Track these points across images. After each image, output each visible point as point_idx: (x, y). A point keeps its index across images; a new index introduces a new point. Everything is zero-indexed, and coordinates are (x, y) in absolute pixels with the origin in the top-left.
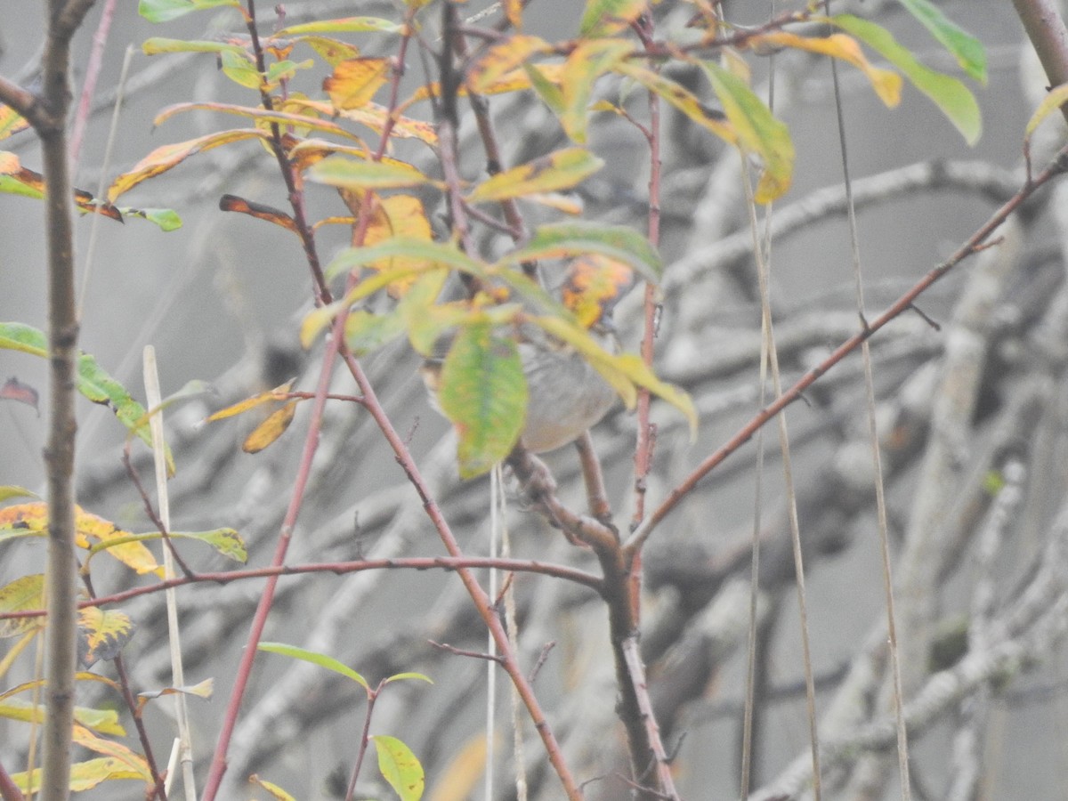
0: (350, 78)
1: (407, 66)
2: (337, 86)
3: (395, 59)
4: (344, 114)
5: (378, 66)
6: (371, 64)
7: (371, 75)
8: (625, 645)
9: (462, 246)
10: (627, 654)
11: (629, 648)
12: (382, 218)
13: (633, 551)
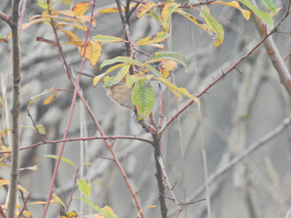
0: (80, 8)
1: (96, 4)
2: (76, 10)
3: (92, 3)
4: (77, 17)
5: (87, 4)
6: (86, 4)
7: (85, 7)
8: (158, 158)
9: (134, 58)
10: (159, 161)
11: (160, 159)
12: (89, 45)
13: (161, 134)
